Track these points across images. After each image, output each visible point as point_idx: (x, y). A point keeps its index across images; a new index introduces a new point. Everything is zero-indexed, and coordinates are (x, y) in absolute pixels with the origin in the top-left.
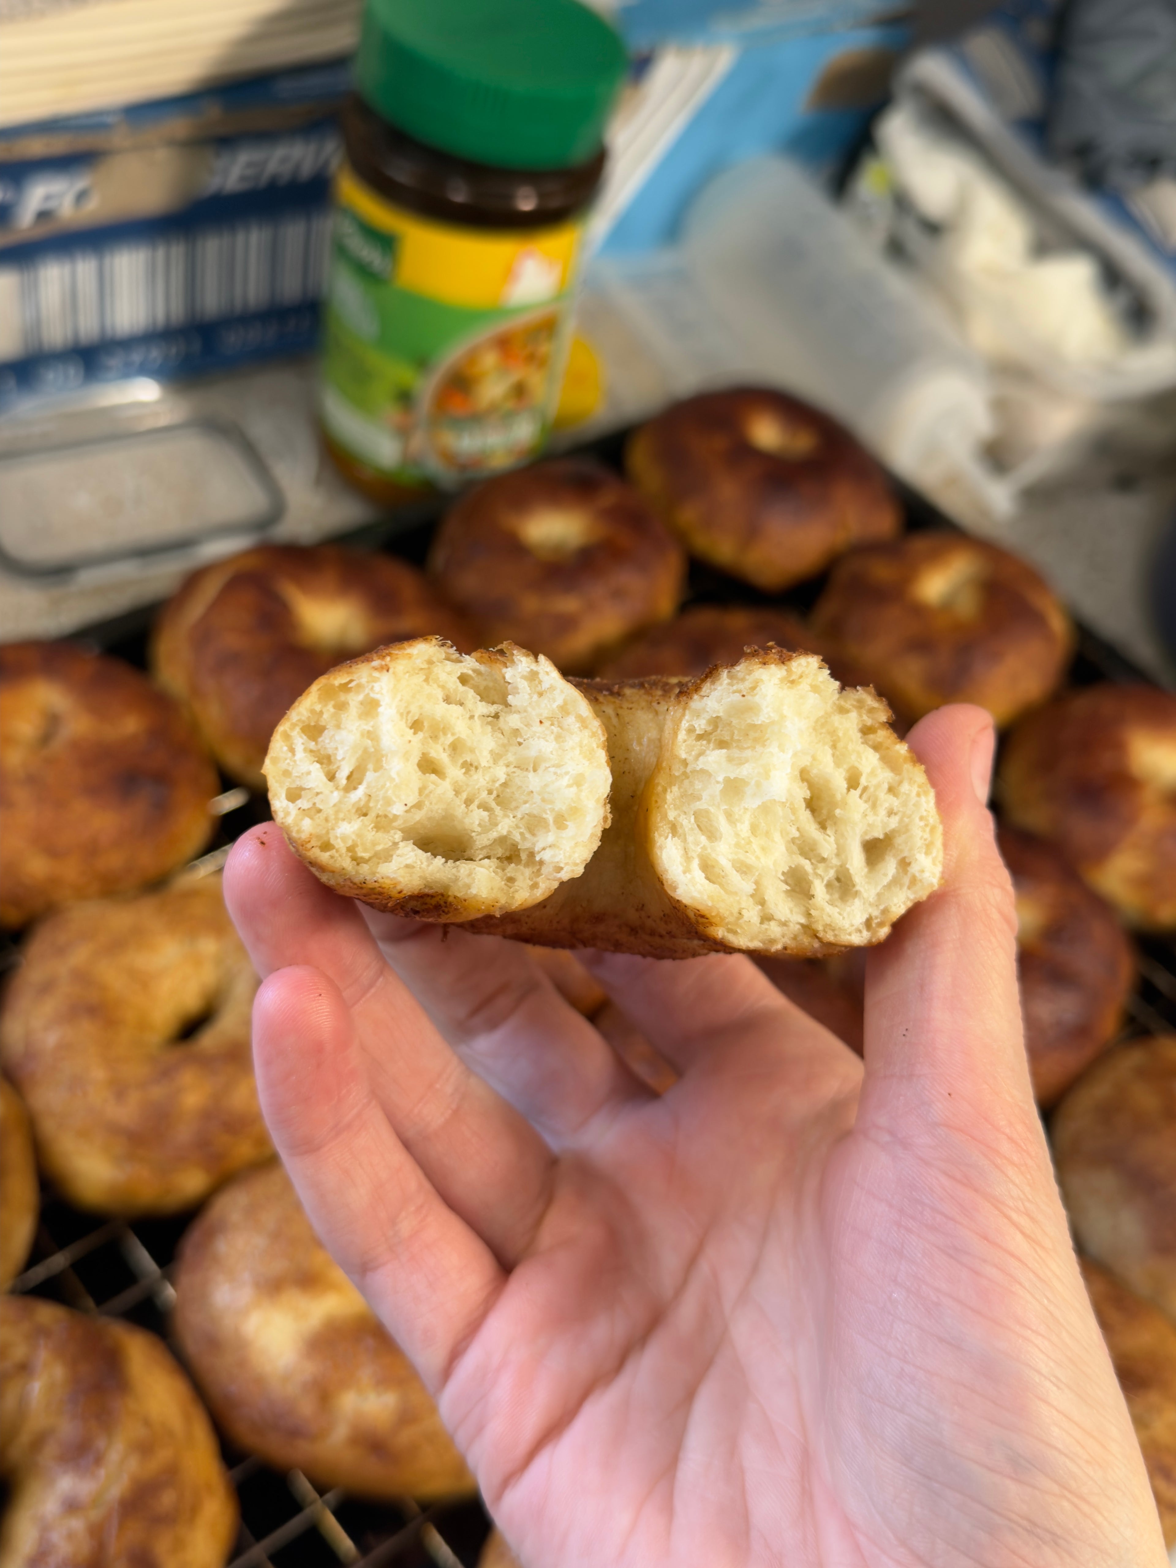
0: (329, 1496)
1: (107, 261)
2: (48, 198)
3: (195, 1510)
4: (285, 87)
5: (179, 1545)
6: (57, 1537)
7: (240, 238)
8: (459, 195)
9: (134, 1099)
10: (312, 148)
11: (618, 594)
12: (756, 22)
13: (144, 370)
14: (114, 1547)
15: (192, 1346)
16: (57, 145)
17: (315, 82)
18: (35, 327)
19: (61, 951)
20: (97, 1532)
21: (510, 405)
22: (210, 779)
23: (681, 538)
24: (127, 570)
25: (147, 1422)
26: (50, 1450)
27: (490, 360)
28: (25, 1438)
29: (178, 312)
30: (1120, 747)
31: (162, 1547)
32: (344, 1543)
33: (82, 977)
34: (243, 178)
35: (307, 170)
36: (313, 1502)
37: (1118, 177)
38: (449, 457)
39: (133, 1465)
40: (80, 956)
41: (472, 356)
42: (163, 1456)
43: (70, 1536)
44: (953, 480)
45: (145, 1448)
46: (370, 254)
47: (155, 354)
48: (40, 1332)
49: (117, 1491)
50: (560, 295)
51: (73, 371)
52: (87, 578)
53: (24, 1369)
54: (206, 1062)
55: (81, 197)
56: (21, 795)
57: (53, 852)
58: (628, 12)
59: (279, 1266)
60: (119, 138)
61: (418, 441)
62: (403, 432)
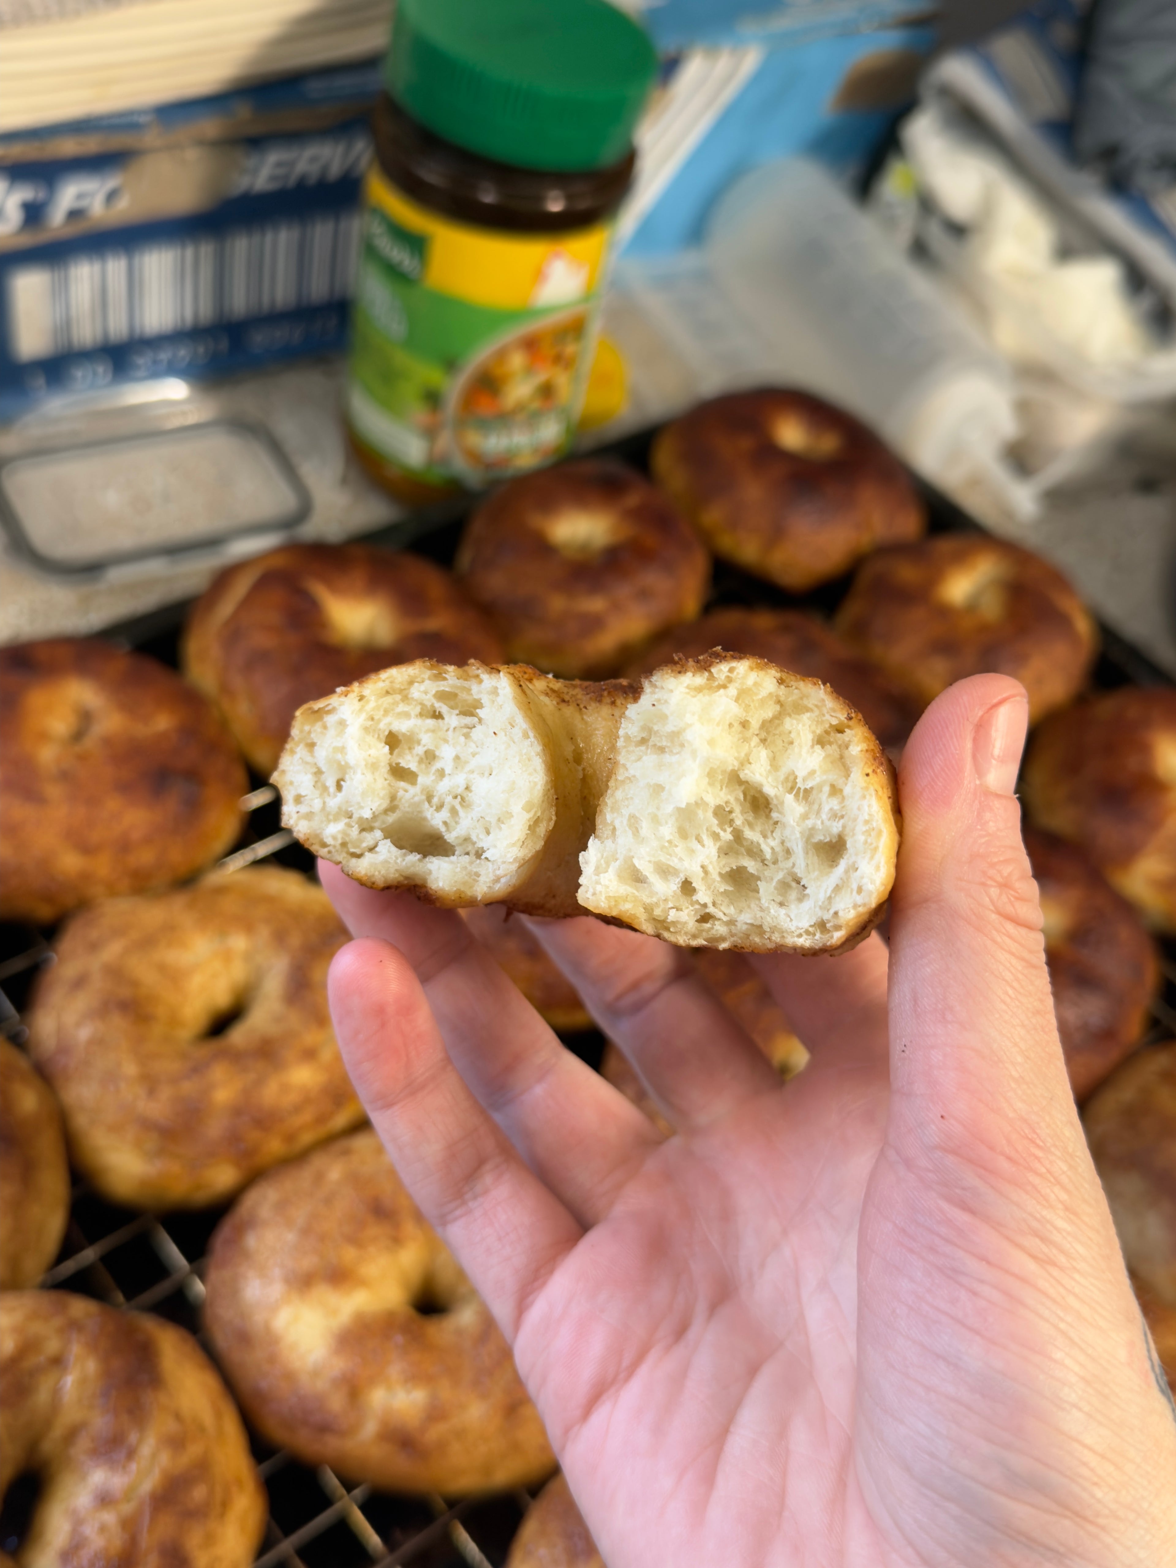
0: (357, 1492)
1: (136, 260)
2: (80, 196)
3: (225, 1505)
4: (315, 87)
5: (210, 1540)
6: (90, 1530)
7: (269, 237)
8: (488, 197)
9: (165, 1093)
10: (340, 149)
11: (644, 595)
12: (781, 23)
13: (172, 370)
14: (146, 1541)
15: (222, 1340)
16: (91, 145)
17: (345, 83)
18: (65, 326)
19: (94, 947)
20: (129, 1525)
21: (536, 405)
22: (240, 776)
23: (706, 538)
24: (156, 567)
25: (178, 1417)
26: (83, 1443)
27: (517, 361)
28: (57, 1432)
29: (206, 312)
30: (1145, 750)
31: (193, 1541)
32: (373, 1539)
33: (115, 973)
34: (272, 178)
35: (335, 171)
36: (341, 1498)
37: (1144, 180)
38: (475, 457)
39: (165, 1459)
40: (112, 951)
41: (501, 355)
42: (194, 1450)
43: (103, 1529)
44: (976, 481)
45: (176, 1443)
46: (399, 255)
47: (183, 353)
48: (74, 1325)
49: (148, 1485)
50: (588, 296)
51: (102, 369)
52: (116, 575)
53: (58, 1362)
54: (237, 1057)
55: (111, 197)
56: (54, 791)
57: (86, 849)
58: (654, 13)
59: (309, 1262)
60: (151, 138)
61: (445, 441)
62: (430, 433)
